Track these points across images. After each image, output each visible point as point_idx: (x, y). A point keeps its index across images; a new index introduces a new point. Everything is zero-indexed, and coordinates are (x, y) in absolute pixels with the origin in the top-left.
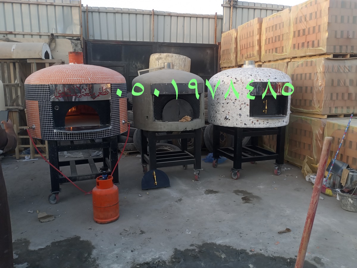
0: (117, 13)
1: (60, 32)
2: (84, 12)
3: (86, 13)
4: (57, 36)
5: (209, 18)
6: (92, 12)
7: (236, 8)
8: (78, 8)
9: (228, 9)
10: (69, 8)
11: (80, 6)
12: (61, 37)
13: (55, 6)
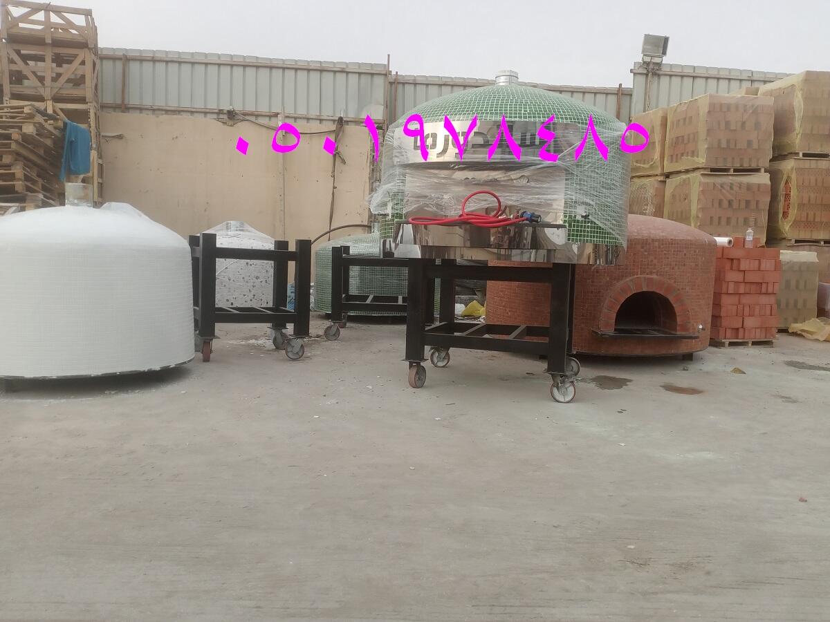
0: (444, 85)
1: (351, 115)
2: (391, 83)
3: (393, 85)
4: (348, 122)
5: (607, 94)
6: (404, 84)
7: (659, 76)
8: (383, 77)
9: (643, 78)
10: (369, 77)
11: (386, 74)
12: (354, 124)
13: (348, 73)
